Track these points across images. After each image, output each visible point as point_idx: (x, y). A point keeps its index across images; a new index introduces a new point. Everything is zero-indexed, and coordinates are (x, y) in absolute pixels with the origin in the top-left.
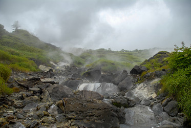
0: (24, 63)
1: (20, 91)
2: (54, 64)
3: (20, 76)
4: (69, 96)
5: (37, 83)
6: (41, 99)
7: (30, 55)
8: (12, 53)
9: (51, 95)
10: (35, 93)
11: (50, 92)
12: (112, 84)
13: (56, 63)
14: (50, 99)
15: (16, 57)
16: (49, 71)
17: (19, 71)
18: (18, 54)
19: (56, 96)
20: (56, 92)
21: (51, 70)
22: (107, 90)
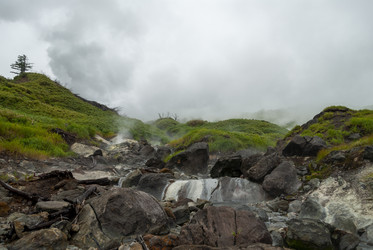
0: (37, 138)
1: (10, 213)
2: (104, 141)
3: (22, 169)
4: (154, 220)
5: (62, 186)
6: (73, 233)
7: (53, 123)
8: (10, 119)
9: (101, 221)
10: (53, 216)
11: (98, 210)
12: (246, 181)
13: (108, 139)
14: (98, 234)
15: (19, 126)
16: (95, 155)
17: (22, 157)
18: (24, 122)
19: (117, 224)
20: (117, 212)
21: (99, 153)
22: (235, 194)
